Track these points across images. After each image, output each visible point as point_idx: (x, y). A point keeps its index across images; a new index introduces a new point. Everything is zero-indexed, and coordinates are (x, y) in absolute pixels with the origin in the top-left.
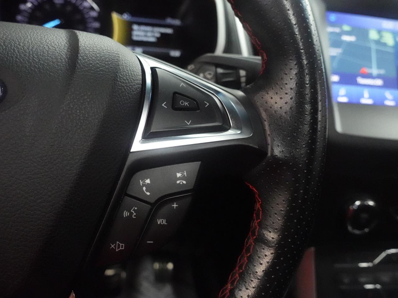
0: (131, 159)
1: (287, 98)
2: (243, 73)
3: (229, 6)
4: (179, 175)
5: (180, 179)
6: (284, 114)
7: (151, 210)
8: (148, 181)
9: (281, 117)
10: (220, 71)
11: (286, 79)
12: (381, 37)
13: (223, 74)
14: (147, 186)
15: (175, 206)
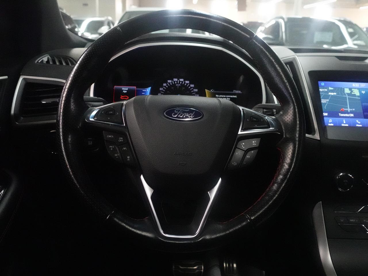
0: (238, 136)
1: (290, 117)
2: (275, 110)
3: (268, 88)
4: (253, 142)
5: (254, 143)
6: (289, 122)
7: (245, 153)
8: (244, 144)
9: (288, 123)
10: (265, 110)
11: (289, 111)
12: (352, 91)
13: (265, 111)
14: (243, 145)
15: (253, 152)
